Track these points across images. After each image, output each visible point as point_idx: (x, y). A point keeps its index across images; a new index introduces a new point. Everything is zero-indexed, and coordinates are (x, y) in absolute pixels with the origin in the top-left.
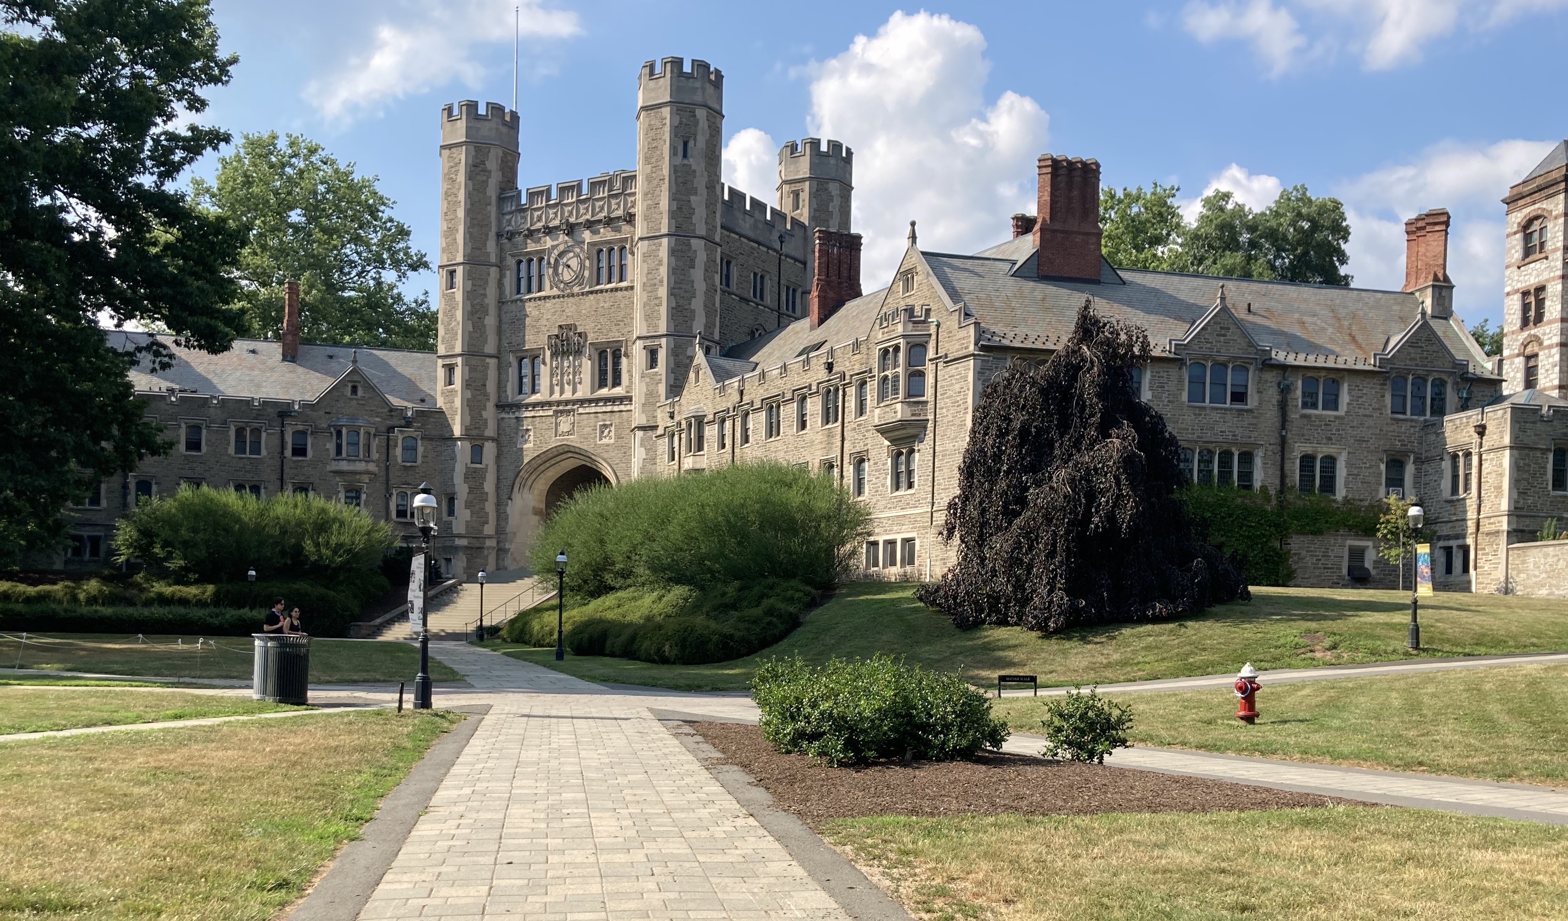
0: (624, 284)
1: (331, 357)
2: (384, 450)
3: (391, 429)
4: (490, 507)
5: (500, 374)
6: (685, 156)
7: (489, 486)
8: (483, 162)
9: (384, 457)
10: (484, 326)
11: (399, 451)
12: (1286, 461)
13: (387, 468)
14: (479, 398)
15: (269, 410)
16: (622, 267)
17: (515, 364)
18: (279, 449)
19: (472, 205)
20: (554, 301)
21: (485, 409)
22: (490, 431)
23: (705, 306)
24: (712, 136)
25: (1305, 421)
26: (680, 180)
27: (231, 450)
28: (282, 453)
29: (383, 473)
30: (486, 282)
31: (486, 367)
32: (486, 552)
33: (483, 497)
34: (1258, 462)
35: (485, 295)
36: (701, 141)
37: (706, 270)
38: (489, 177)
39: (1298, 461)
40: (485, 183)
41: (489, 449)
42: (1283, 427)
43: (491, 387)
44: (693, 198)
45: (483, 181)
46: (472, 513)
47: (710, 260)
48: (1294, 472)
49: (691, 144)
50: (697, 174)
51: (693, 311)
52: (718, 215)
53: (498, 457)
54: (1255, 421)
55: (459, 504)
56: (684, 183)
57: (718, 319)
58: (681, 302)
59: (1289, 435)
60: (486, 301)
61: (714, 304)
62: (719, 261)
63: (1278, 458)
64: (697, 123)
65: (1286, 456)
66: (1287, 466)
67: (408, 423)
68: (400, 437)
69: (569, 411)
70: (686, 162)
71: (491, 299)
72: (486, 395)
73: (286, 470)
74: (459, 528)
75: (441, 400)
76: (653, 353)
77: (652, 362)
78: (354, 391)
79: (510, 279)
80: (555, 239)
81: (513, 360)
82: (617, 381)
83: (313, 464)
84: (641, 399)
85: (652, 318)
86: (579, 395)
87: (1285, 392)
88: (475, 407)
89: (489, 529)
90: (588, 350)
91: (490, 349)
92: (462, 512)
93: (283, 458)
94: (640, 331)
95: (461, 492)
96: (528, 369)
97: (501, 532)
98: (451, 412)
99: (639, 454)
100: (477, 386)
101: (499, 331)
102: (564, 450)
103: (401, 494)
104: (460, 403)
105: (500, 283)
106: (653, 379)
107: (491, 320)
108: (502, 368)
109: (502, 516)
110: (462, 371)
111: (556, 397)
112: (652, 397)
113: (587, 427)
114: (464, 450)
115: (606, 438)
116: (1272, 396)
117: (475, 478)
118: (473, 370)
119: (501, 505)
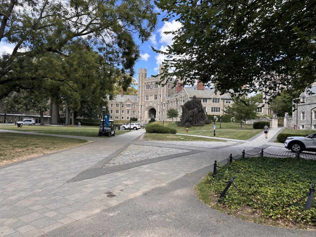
0: (157, 88)
1: (126, 96)
2: (132, 106)
3: (132, 104)
7: (143, 110)
8: (143, 75)
15: (120, 102)
16: (157, 86)
19: (141, 79)
20: (150, 90)
22: (143, 104)
23: (166, 91)
25: (226, 105)
27: (116, 106)
29: (132, 109)
32: (142, 118)
33: (142, 112)
34: (221, 109)
41: (143, 106)
42: (224, 105)
45: (143, 77)
54: (220, 105)
58: (163, 90)
66: (224, 109)
67: (134, 103)
71: (143, 90)
74: (139, 115)
75: (138, 101)
76: (160, 96)
77: (160, 97)
78: (129, 100)
79: (146, 88)
80: (150, 83)
81: (146, 97)
82: (157, 99)
83: (124, 108)
84: (159, 101)
85: (160, 92)
86: (152, 100)
87: (224, 101)
88: (141, 102)
89: (142, 115)
90: (153, 95)
91: (143, 95)
92: (140, 113)
93: (121, 108)
94: (159, 93)
95: (140, 111)
96: (147, 97)
97: (144, 116)
98: (139, 102)
99: (159, 107)
100: (142, 99)
101: (144, 93)
102: (151, 106)
103: (133, 111)
104: (140, 101)
105: (144, 88)
106: (160, 99)
107: (143, 92)
108: (144, 97)
109: (144, 114)
110: (140, 98)
111: (150, 101)
112: (160, 101)
113: (153, 104)
114: (140, 106)
115: (155, 105)
116: (222, 102)
117: (141, 109)
118: (141, 98)
119: (144, 112)
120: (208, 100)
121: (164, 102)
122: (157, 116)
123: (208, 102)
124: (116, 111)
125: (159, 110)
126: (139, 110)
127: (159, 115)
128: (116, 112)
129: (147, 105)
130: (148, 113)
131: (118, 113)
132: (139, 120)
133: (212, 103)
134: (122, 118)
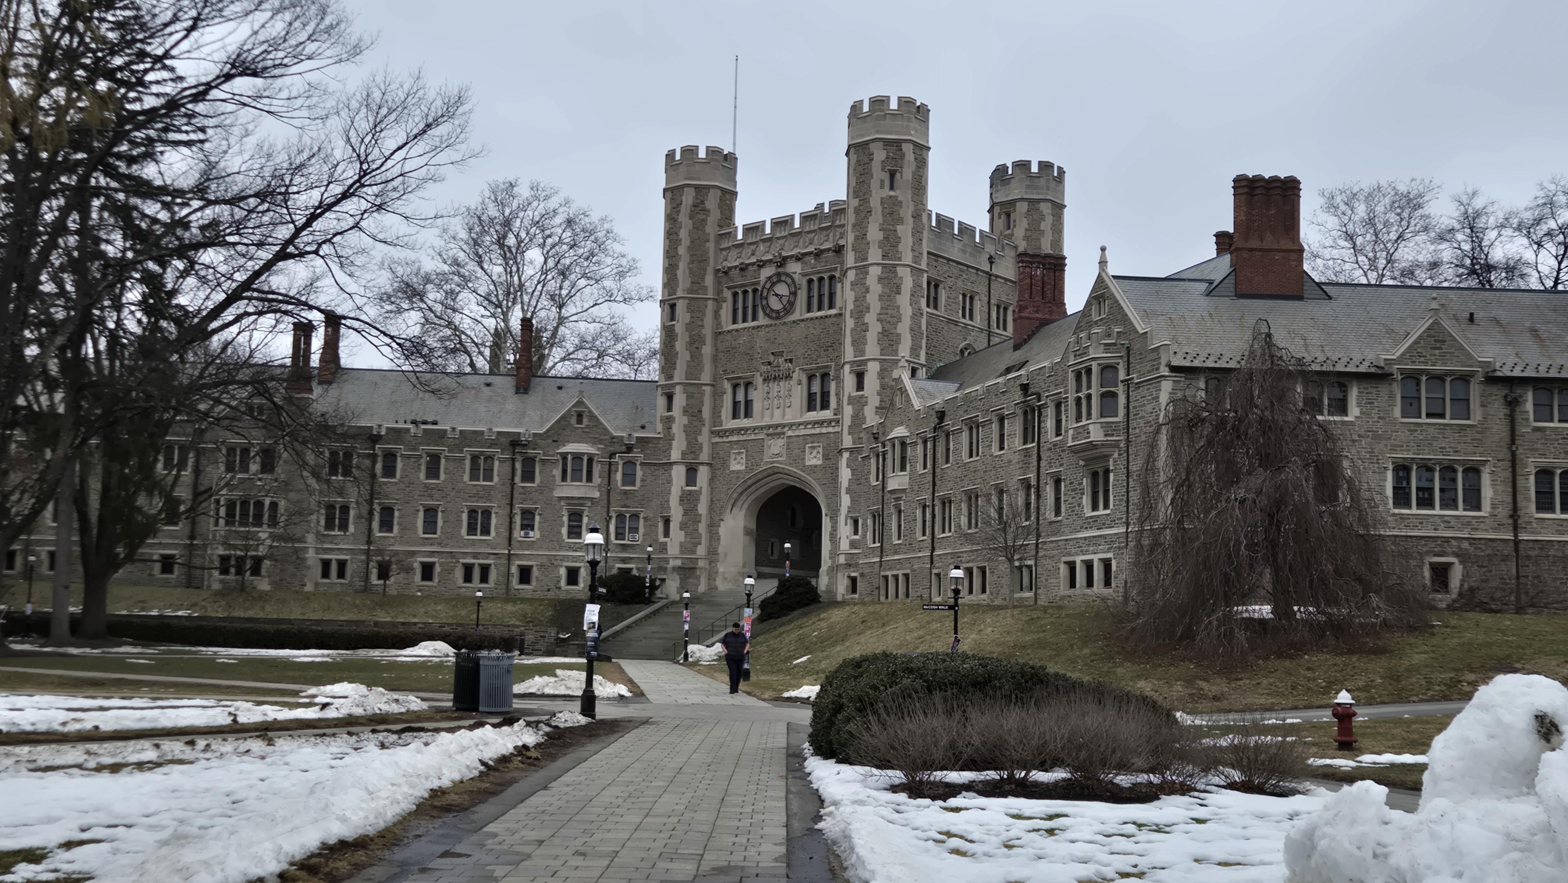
0: (833, 312)
1: (560, 388)
2: (606, 475)
3: (612, 455)
4: (702, 528)
5: (715, 400)
6: (892, 188)
7: (702, 508)
8: (703, 202)
9: (606, 481)
10: (701, 355)
11: (619, 476)
12: (1518, 478)
13: (609, 491)
14: (696, 423)
15: (502, 440)
16: (832, 295)
17: (729, 390)
18: (510, 477)
19: (692, 242)
20: (767, 329)
21: (700, 433)
22: (704, 457)
23: (911, 330)
24: (918, 167)
25: (1539, 435)
26: (887, 211)
27: (466, 477)
28: (513, 479)
29: (605, 497)
30: (704, 315)
31: (702, 394)
32: (698, 572)
33: (697, 519)
34: (1486, 479)
35: (702, 326)
36: (908, 173)
37: (912, 295)
38: (708, 216)
39: (1532, 478)
40: (704, 221)
41: (703, 474)
42: (1513, 441)
43: (706, 413)
44: (899, 228)
45: (703, 220)
46: (686, 534)
47: (917, 285)
48: (1528, 489)
49: (898, 175)
50: (904, 204)
51: (899, 335)
52: (924, 242)
53: (712, 480)
54: (1479, 436)
55: (674, 526)
56: (891, 214)
57: (924, 342)
58: (887, 327)
59: (1520, 451)
60: (704, 332)
61: (920, 327)
62: (925, 286)
63: (1508, 474)
64: (903, 156)
65: (1519, 471)
66: (1520, 482)
67: (629, 449)
68: (621, 462)
69: (779, 434)
70: (892, 193)
71: (708, 331)
72: (702, 421)
73: (516, 495)
74: (673, 549)
75: (660, 427)
76: (860, 377)
77: (860, 386)
78: (580, 420)
79: (726, 310)
80: (767, 272)
81: (728, 386)
82: (825, 406)
83: (541, 489)
84: (847, 421)
85: (859, 344)
86: (789, 419)
87: (1513, 404)
88: (691, 432)
89: (701, 551)
90: (798, 375)
91: (706, 377)
92: (677, 535)
93: (513, 484)
94: (849, 354)
95: (676, 513)
96: (740, 397)
97: (713, 553)
98: (669, 438)
99: (845, 475)
100: (693, 412)
101: (715, 359)
102: (774, 472)
103: (621, 517)
104: (677, 429)
105: (717, 314)
106: (859, 403)
107: (707, 350)
108: (717, 395)
109: (714, 537)
110: (680, 400)
111: (767, 421)
112: (858, 419)
113: (796, 449)
114: (678, 474)
115: (814, 459)
116: (1498, 409)
117: (689, 500)
118: (689, 397)
119: (713, 526)
120: (1353, 393)
121: (900, 431)
122: (834, 554)
123: (1354, 411)
124: (472, 512)
125: (846, 501)
126: (665, 505)
127: (853, 545)
128: (472, 530)
129: (737, 465)
130: (747, 532)
131: (486, 531)
132: (672, 588)
133: (1394, 422)
134: (525, 575)
